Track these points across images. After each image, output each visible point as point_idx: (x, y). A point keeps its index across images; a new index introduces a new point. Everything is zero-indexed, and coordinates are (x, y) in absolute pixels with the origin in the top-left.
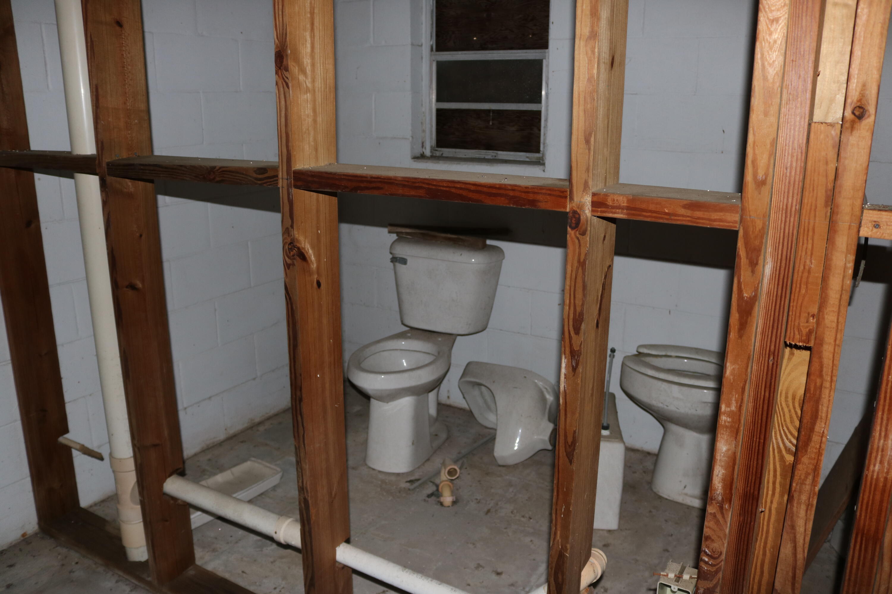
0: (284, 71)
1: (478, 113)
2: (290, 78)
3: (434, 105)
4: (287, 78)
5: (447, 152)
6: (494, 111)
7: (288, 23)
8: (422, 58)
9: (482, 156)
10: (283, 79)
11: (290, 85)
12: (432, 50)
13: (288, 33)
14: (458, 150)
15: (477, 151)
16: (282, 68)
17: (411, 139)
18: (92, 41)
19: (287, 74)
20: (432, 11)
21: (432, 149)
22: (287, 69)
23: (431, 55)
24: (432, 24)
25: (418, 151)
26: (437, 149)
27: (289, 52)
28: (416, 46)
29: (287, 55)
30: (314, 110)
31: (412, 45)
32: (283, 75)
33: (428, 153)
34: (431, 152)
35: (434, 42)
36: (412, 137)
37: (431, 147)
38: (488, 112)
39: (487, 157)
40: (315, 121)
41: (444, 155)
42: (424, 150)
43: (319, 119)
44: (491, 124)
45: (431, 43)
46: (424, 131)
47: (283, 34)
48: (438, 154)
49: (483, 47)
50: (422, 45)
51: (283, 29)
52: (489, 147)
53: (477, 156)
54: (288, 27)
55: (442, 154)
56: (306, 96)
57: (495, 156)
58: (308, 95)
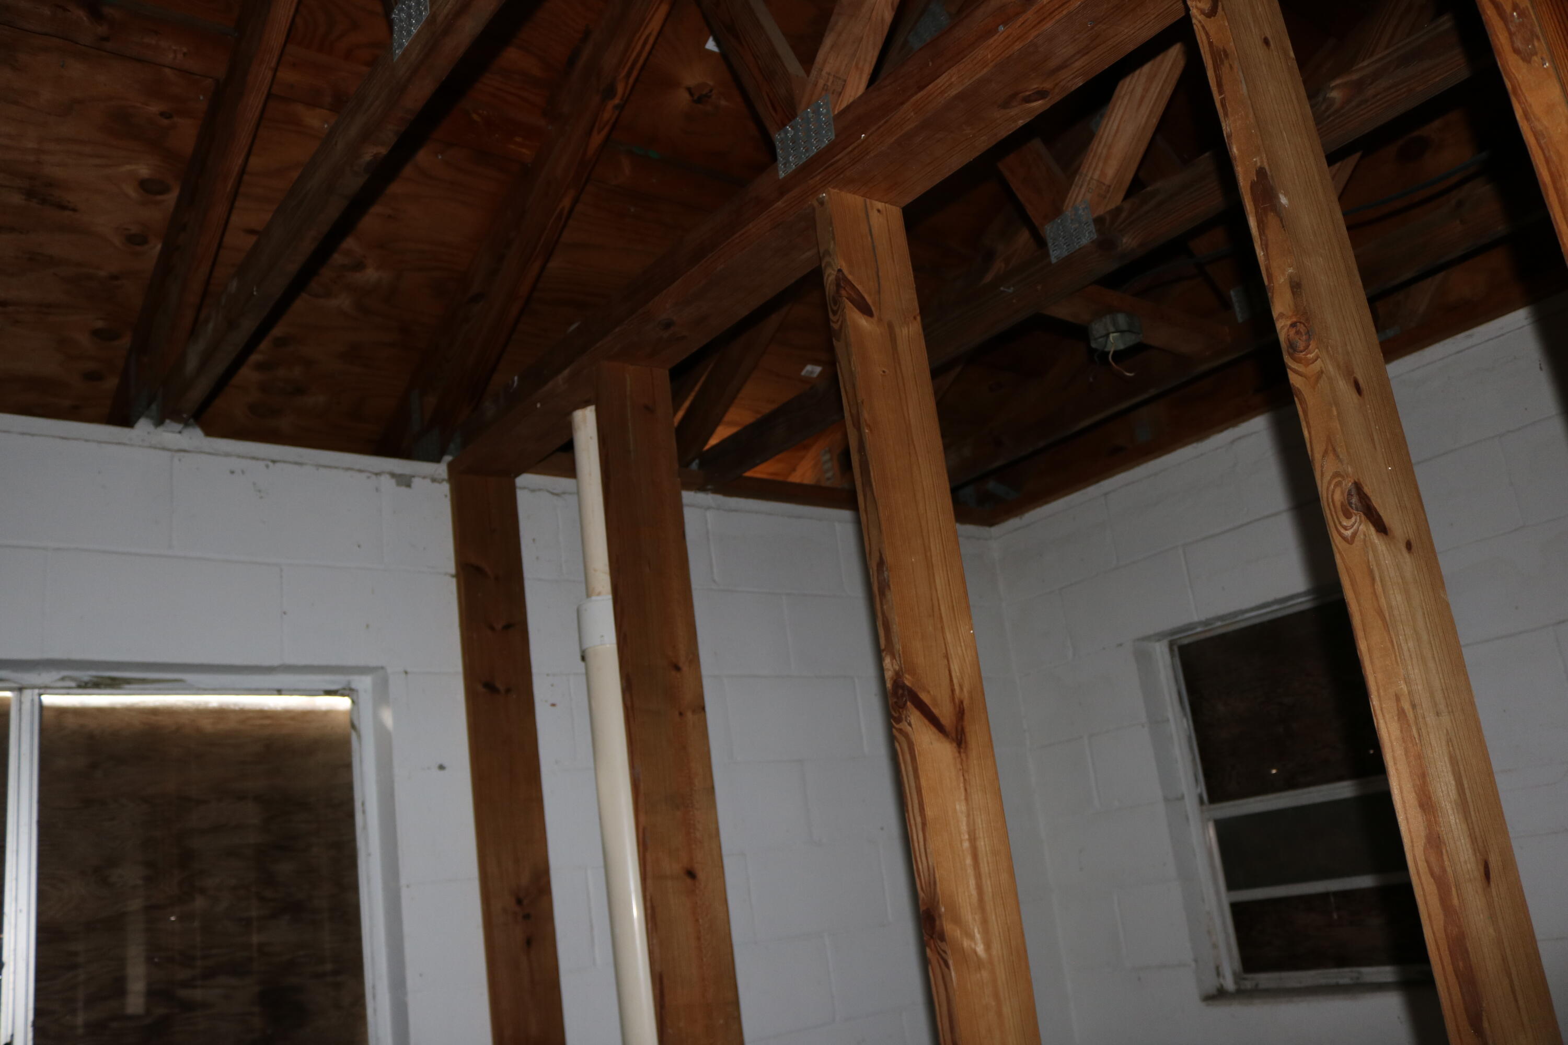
0: (939, 942)
1: (1307, 901)
2: (949, 952)
3: (1226, 898)
4: (945, 952)
5: (1265, 979)
6: (1336, 894)
7: (935, 865)
8: (1187, 819)
9: (1333, 981)
10: (939, 953)
11: (951, 962)
12: (1201, 802)
13: (938, 880)
14: (1284, 974)
15: (1319, 971)
16: (934, 936)
17: (1193, 964)
18: (653, 908)
19: (943, 946)
20: (1190, 738)
21: (1237, 978)
22: (942, 938)
23: (1202, 812)
24: (1194, 760)
25: (1211, 985)
26: (1246, 976)
27: (943, 909)
28: (1173, 800)
29: (940, 916)
30: (996, 996)
31: (1166, 800)
32: (938, 948)
33: (1229, 984)
34: (1236, 983)
35: (1202, 788)
36: (1196, 961)
37: (1235, 974)
38: (1324, 897)
39: (1342, 981)
40: (999, 1014)
41: (1261, 986)
42: (1222, 981)
43: (1006, 1010)
44: (1335, 916)
45: (1199, 791)
46: (1215, 946)
47: (930, 883)
48: (1248, 985)
49: (1290, 783)
50: (1183, 797)
51: (929, 875)
52: (1342, 961)
53: (1323, 981)
54: (936, 871)
55: (1257, 985)
56: (979, 976)
57: (1358, 978)
58: (983, 972)
